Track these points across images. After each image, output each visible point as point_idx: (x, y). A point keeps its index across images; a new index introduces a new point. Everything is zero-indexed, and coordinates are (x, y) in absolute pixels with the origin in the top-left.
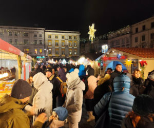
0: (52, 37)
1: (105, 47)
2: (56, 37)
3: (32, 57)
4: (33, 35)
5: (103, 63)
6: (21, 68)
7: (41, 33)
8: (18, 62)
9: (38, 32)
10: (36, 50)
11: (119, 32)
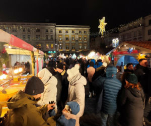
0: (62, 32)
1: (115, 41)
2: (67, 32)
3: (44, 52)
4: (45, 30)
5: (113, 57)
6: (34, 63)
7: (52, 28)
8: (31, 58)
9: (49, 28)
10: (47, 45)
11: (130, 25)
